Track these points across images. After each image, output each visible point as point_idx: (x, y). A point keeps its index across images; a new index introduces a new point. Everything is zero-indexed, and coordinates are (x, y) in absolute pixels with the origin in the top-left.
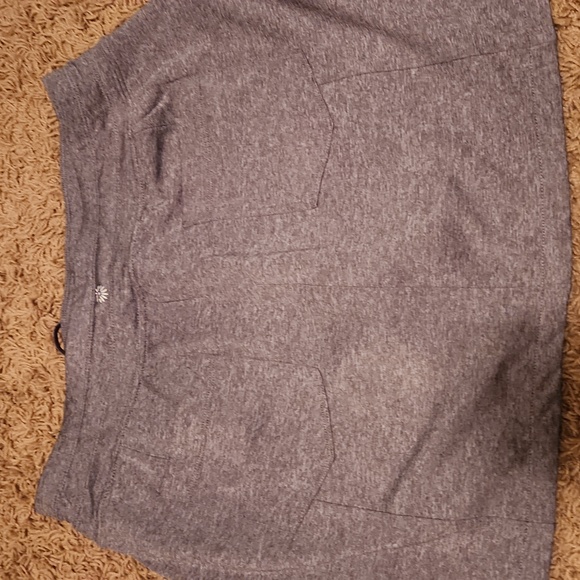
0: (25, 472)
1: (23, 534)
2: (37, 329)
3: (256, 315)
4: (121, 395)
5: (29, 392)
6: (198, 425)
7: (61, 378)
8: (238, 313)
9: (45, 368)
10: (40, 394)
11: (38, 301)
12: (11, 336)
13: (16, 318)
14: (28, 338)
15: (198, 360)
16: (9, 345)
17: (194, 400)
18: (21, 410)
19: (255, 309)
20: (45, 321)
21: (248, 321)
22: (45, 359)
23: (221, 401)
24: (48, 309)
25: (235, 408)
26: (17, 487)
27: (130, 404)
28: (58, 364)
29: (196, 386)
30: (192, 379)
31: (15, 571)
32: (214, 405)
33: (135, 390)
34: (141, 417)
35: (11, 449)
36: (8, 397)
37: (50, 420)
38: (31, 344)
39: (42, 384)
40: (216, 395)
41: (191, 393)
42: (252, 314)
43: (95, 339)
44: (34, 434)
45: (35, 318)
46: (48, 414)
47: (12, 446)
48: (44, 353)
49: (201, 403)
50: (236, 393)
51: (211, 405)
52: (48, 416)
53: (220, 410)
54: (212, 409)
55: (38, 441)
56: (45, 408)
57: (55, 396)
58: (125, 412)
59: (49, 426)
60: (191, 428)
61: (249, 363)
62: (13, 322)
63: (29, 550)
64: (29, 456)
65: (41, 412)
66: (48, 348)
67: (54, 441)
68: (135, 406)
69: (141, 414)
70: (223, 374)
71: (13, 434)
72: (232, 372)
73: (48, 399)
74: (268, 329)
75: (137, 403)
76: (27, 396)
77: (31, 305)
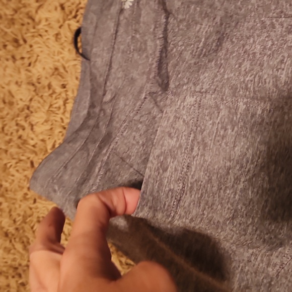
0: (39, 153)
1: (32, 202)
2: (62, 31)
3: (270, 49)
4: (126, 105)
5: (50, 86)
6: (176, 170)
7: (77, 78)
8: (247, 47)
9: (64, 68)
10: (59, 90)
11: (66, 6)
12: (40, 35)
13: (47, 20)
14: (54, 39)
15: (182, 97)
16: (39, 43)
17: (173, 142)
18: (41, 101)
19: (270, 43)
20: (69, 25)
21: (258, 56)
22: (66, 59)
23: (205, 145)
24: (73, 14)
25: (222, 154)
26: (32, 163)
27: (132, 115)
28: (75, 65)
29: (176, 126)
30: (172, 119)
31: (23, 228)
32: (196, 149)
33: (139, 103)
34: (138, 129)
35: (31, 132)
36: (32, 88)
37: (64, 113)
38: (56, 44)
39: (60, 81)
40: (200, 138)
41: (170, 135)
42: (265, 48)
43: (116, 47)
44: (50, 123)
45: (61, 21)
46: (62, 108)
47: (32, 129)
48: (66, 54)
49: (180, 146)
50: (223, 137)
51: (192, 149)
52: (62, 110)
53: (203, 155)
54: (194, 153)
55: (51, 129)
56: (61, 102)
57: (70, 94)
58: (125, 121)
59: (62, 119)
60: (168, 174)
61: (246, 103)
62: (44, 23)
63: (35, 215)
64: (43, 140)
65: (57, 105)
66: (69, 50)
67: (64, 132)
68: (135, 118)
69: (140, 126)
70: (210, 114)
71: (34, 119)
72: (222, 113)
73: (63, 95)
74: (282, 62)
75: (139, 116)
76: (47, 89)
77: (59, 8)
